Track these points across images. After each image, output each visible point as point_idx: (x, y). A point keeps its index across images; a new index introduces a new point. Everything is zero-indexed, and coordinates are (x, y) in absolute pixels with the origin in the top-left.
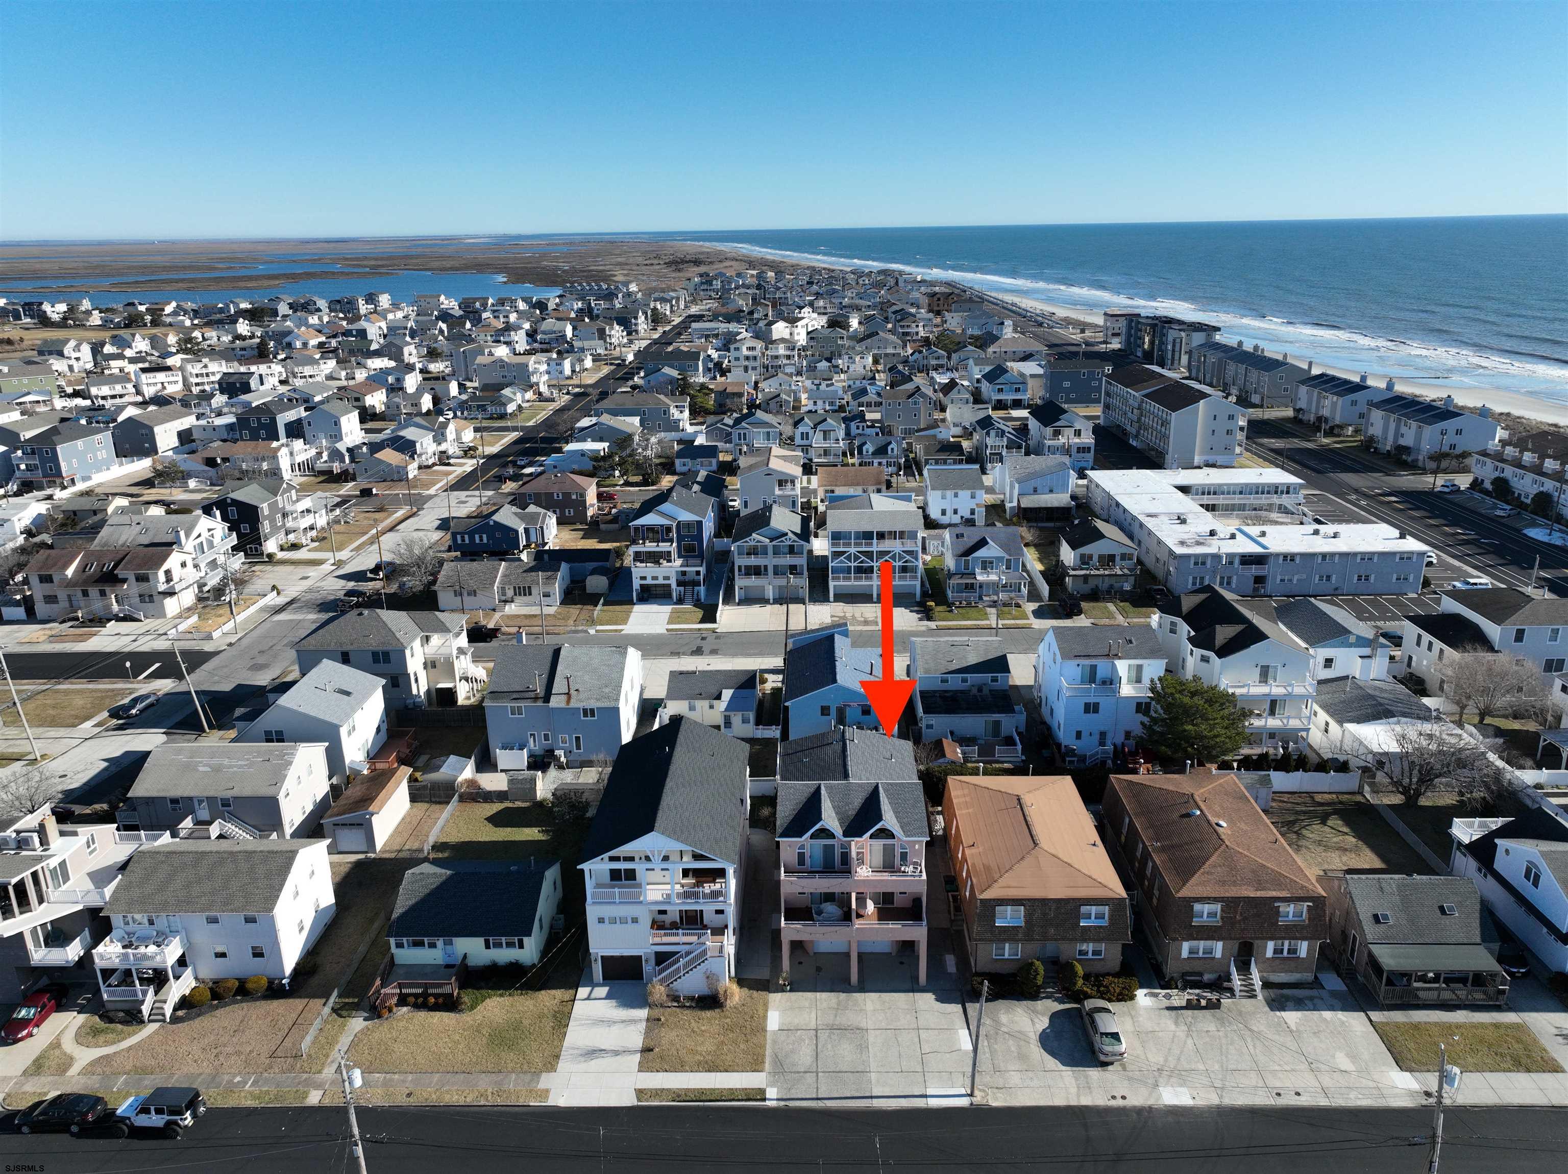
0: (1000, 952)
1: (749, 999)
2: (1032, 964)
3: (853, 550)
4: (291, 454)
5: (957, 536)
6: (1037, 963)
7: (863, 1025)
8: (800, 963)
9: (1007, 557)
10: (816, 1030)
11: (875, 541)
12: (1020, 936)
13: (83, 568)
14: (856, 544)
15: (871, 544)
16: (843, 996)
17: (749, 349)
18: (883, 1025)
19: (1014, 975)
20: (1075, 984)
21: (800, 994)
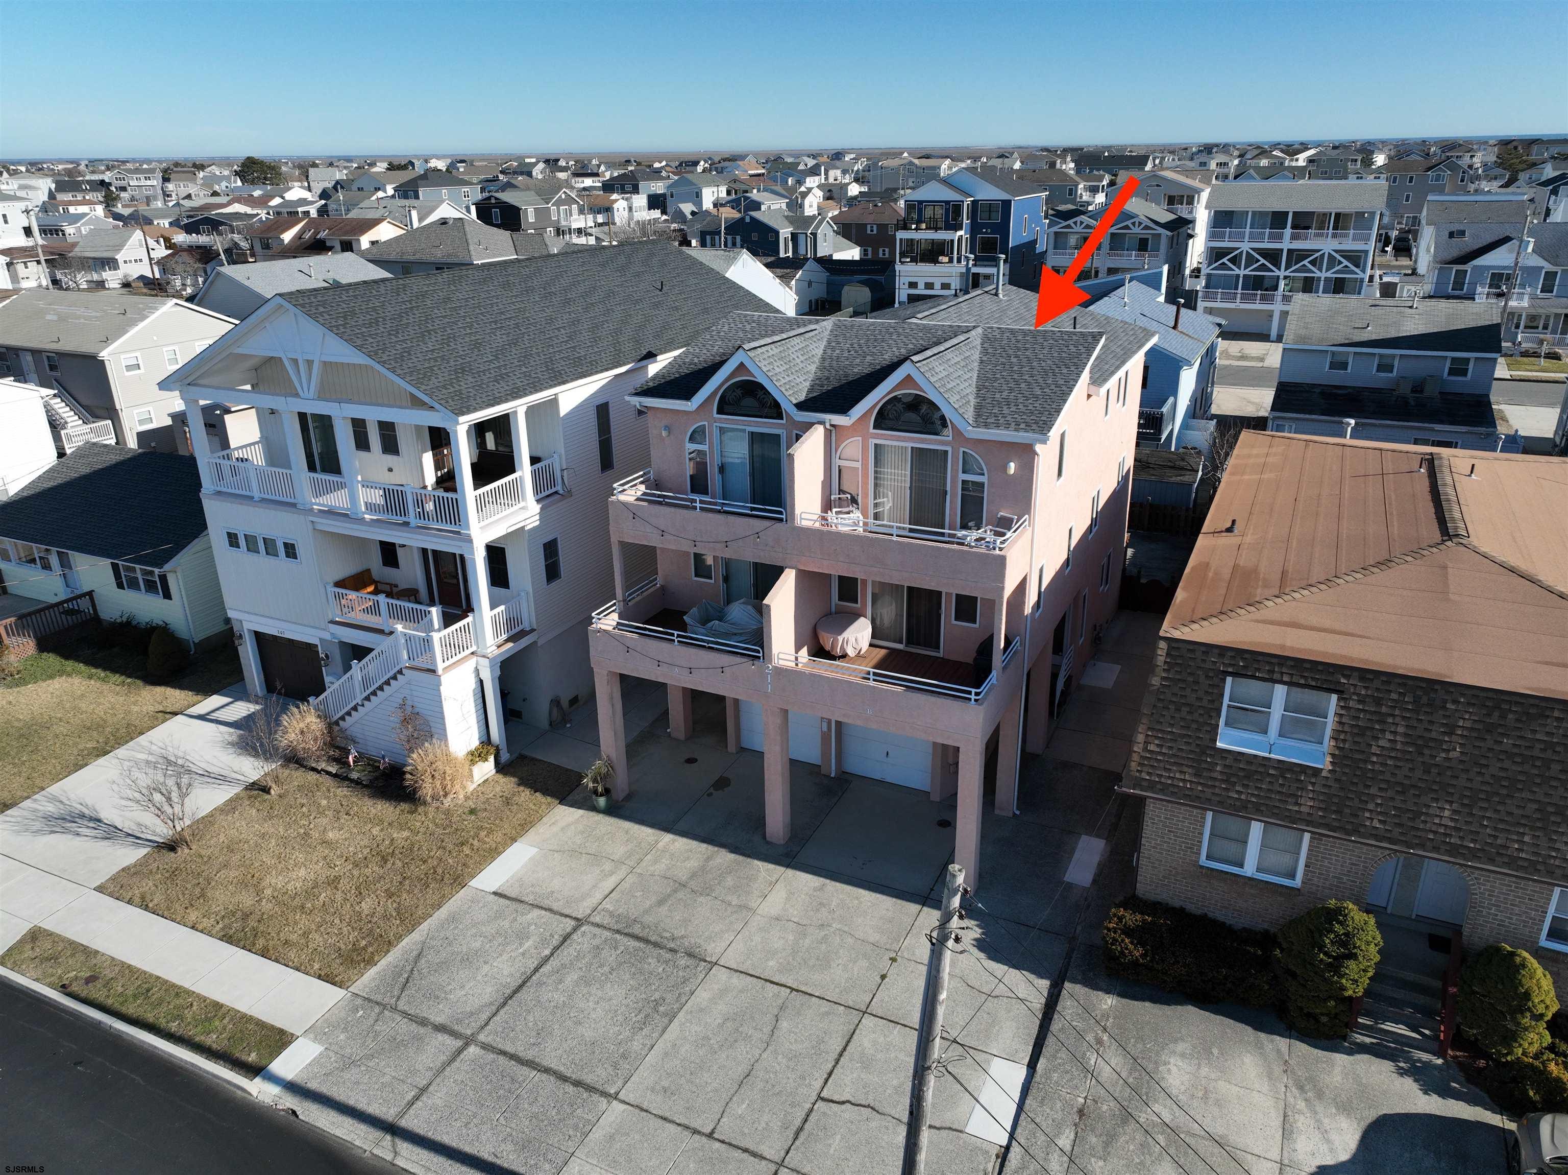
0: (1231, 848)
1: (498, 803)
2: (1335, 915)
3: (1245, 246)
4: (630, 209)
5: (1451, 235)
6: (1356, 916)
7: (713, 950)
8: (691, 761)
9: (1548, 267)
10: (579, 922)
11: (1288, 231)
12: (1306, 805)
13: (299, 236)
14: (1252, 238)
15: (1280, 237)
16: (724, 858)
17: (1220, 165)
18: (770, 968)
19: (1266, 939)
20: (1511, 1037)
21: (627, 825)
